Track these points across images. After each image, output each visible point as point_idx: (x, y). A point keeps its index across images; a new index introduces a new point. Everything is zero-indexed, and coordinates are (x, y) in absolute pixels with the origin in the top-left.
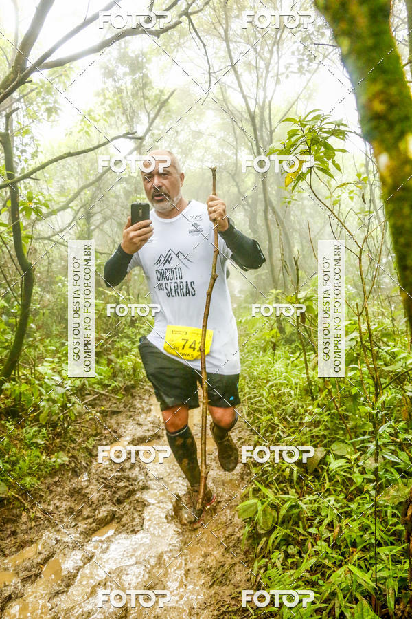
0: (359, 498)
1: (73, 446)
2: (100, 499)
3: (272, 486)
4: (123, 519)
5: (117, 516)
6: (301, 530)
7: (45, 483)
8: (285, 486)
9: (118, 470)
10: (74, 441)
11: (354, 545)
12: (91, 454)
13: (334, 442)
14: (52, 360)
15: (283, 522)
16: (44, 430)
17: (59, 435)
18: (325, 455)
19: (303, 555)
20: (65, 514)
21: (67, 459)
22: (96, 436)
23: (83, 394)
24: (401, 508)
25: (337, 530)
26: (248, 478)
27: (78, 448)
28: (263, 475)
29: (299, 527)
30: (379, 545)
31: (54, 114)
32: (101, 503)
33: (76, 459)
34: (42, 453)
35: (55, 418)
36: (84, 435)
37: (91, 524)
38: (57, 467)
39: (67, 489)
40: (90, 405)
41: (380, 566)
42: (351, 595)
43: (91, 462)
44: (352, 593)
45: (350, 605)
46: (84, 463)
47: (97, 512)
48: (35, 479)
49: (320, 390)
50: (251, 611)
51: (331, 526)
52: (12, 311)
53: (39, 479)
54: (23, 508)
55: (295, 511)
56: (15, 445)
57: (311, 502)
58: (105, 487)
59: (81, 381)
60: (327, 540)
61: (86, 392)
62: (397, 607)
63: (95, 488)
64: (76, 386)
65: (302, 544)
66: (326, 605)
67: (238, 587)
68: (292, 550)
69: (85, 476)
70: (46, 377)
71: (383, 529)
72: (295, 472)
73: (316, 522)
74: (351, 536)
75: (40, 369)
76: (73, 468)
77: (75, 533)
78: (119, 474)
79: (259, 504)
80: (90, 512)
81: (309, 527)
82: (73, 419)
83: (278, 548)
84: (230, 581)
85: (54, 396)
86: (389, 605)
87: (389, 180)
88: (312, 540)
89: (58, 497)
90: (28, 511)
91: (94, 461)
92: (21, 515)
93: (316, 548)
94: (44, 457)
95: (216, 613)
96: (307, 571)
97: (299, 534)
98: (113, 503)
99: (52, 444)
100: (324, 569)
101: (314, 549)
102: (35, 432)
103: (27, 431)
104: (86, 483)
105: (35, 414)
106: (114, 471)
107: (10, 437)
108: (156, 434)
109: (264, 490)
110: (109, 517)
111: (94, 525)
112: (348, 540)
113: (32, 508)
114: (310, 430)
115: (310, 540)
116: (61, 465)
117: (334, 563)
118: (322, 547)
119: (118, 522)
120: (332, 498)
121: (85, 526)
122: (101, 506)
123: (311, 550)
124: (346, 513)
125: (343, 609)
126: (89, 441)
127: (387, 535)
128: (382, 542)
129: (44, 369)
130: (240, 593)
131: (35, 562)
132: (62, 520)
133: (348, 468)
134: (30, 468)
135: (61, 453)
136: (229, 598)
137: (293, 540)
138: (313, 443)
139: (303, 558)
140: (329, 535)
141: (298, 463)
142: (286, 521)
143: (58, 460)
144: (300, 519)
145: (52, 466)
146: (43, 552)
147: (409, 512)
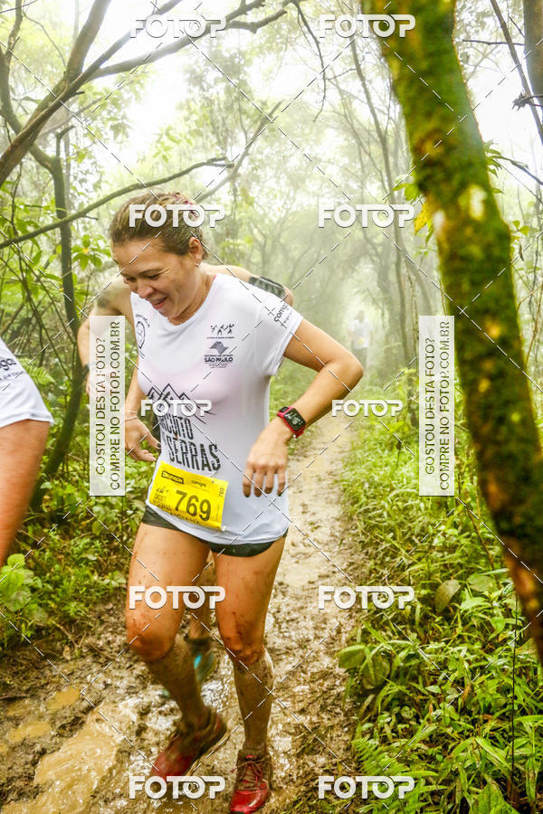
0: (500, 648)
3: (387, 628)
6: (420, 687)
7: (95, 611)
8: (404, 629)
11: (488, 710)
13: (473, 573)
15: (397, 676)
16: (97, 543)
17: (116, 550)
18: (460, 590)
19: (421, 721)
20: (119, 652)
25: (468, 689)
26: (358, 615)
28: (376, 613)
30: (524, 713)
31: (121, 135)
34: (93, 572)
35: (112, 528)
38: (112, 591)
41: (521, 741)
42: (478, 776)
44: (479, 773)
45: (475, 789)
48: (82, 605)
49: (457, 504)
51: (459, 683)
52: (61, 388)
53: (87, 605)
54: (65, 641)
55: (414, 662)
56: (59, 561)
57: (436, 651)
60: (454, 704)
62: (539, 796)
64: (142, 487)
65: (421, 707)
66: (446, 787)
67: (335, 756)
68: (408, 713)
71: (530, 692)
72: (418, 611)
73: (441, 678)
74: (484, 698)
77: (129, 676)
79: (367, 650)
81: (432, 684)
83: (388, 709)
84: (324, 748)
86: (528, 794)
87: (446, 246)
88: (433, 702)
89: (111, 629)
90: (72, 645)
92: (63, 649)
93: (438, 712)
94: (95, 577)
95: (303, 788)
96: (424, 741)
97: (419, 692)
99: (106, 561)
100: (446, 740)
101: (434, 713)
102: (86, 544)
103: (75, 543)
105: (88, 521)
107: (52, 550)
109: (376, 633)
112: (481, 704)
113: (76, 642)
114: (443, 557)
116: (117, 588)
117: (462, 733)
118: (447, 710)
120: (464, 648)
124: (482, 667)
125: (466, 794)
127: (535, 700)
128: (527, 710)
130: (336, 765)
131: (77, 710)
132: (114, 660)
133: (490, 609)
134: (77, 591)
135: (117, 573)
136: (321, 771)
137: (409, 700)
138: (444, 575)
139: (420, 724)
140: (456, 696)
141: (423, 600)
142: (401, 673)
143: (113, 582)
144: (420, 672)
145: (105, 589)
146: (88, 697)
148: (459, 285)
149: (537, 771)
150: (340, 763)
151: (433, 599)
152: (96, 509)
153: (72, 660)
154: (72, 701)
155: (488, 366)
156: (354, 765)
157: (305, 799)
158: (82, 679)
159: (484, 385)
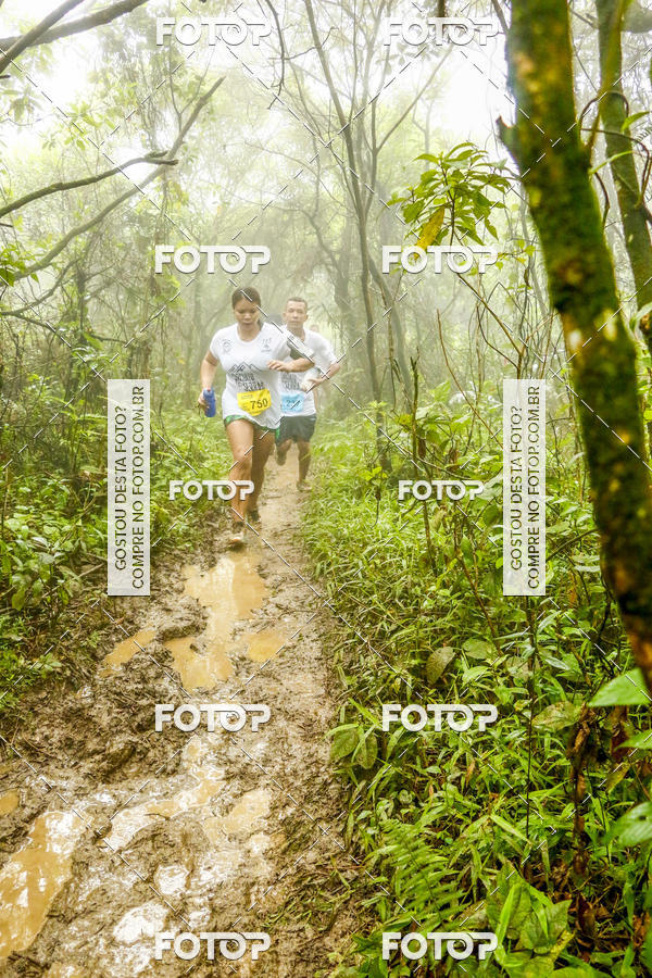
0: (503, 721)
1: (66, 644)
2: (113, 724)
3: (375, 704)
4: (149, 754)
5: (138, 750)
6: (418, 768)
7: (27, 702)
9: (136, 680)
10: (67, 637)
11: (496, 788)
12: (94, 657)
13: (467, 638)
14: (26, 508)
15: (391, 758)
16: (20, 620)
17: (44, 627)
18: (454, 659)
19: (422, 804)
20: (60, 748)
21: (60, 665)
22: (101, 628)
23: (79, 563)
24: (567, 735)
25: (471, 768)
26: (338, 691)
27: (74, 647)
28: (360, 688)
29: (415, 763)
30: (531, 788)
31: (26, 113)
32: (114, 730)
33: (73, 664)
34: (18, 655)
35: (35, 600)
36: (83, 627)
37: (99, 762)
38: (44, 677)
39: (60, 710)
40: (90, 580)
42: (491, 858)
43: (95, 669)
44: (492, 854)
45: (490, 870)
46: (84, 671)
47: (108, 745)
48: (11, 696)
49: (447, 560)
50: (346, 883)
51: (462, 761)
53: (16, 695)
55: (410, 741)
58: (120, 706)
59: (74, 542)
60: (456, 782)
61: (82, 560)
62: (555, 870)
63: (105, 708)
64: (67, 550)
65: (420, 788)
66: (456, 872)
67: (328, 850)
68: (406, 797)
69: (87, 691)
70: (20, 536)
71: (538, 765)
72: (409, 684)
73: (440, 757)
74: (491, 776)
75: (9, 523)
76: (68, 678)
77: (76, 776)
78: (140, 686)
79: (361, 729)
80: (98, 744)
81: (431, 764)
82: (66, 602)
83: (383, 795)
84: (314, 842)
85: (33, 565)
86: (544, 870)
89: (46, 722)
90: (2, 744)
91: (99, 666)
93: (441, 794)
94: (22, 662)
95: (294, 887)
96: (428, 826)
97: (416, 773)
98: (133, 731)
99: (33, 641)
101: (436, 795)
102: (6, 621)
104: (89, 701)
105: (3, 594)
106: (132, 683)
108: (193, 625)
109: (363, 711)
110: (126, 752)
111: (104, 763)
112: (487, 784)
114: (431, 621)
115: (433, 782)
116: (50, 674)
117: (467, 815)
118: (450, 791)
121: (91, 765)
122: (113, 735)
123: (433, 796)
124: (483, 742)
125: (481, 876)
126: (92, 636)
127: (543, 774)
128: (536, 785)
129: (15, 523)
130: (329, 859)
131: (18, 819)
132: (55, 758)
133: (489, 677)
134: (3, 679)
135: (49, 655)
136: (313, 866)
137: (406, 782)
138: (435, 642)
139: (420, 807)
140: (458, 774)
141: (413, 671)
142: (397, 754)
143: (46, 666)
144: (417, 752)
145: (36, 675)
146: (29, 803)
147: (579, 741)
148: (594, 397)
150: (334, 856)
151: (424, 669)
152: (15, 578)
154: (10, 809)
155: (619, 469)
157: (298, 899)
158: (20, 783)
159: (615, 486)
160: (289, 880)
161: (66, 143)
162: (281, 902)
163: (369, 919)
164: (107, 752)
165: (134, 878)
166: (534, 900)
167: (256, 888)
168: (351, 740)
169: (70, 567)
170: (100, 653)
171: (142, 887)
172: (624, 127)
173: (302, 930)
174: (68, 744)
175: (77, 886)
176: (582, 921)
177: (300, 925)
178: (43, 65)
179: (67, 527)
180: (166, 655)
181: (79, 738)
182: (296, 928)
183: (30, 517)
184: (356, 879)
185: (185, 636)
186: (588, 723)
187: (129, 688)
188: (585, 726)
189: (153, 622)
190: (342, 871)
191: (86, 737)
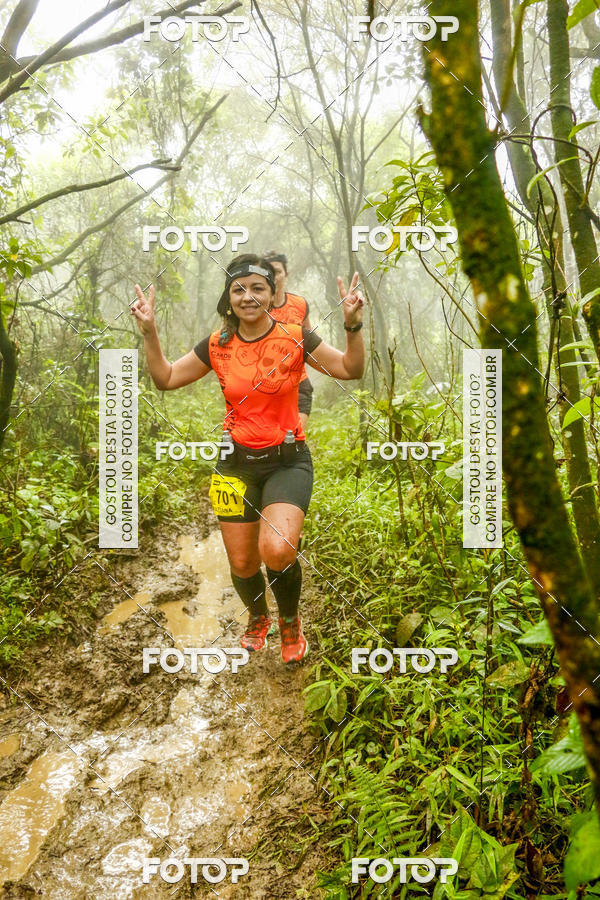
0: (465, 681)
1: (68, 603)
2: (110, 676)
3: (348, 664)
4: (141, 705)
5: (131, 701)
6: (385, 722)
7: (31, 655)
9: (132, 638)
10: (70, 597)
11: (456, 742)
12: (94, 616)
13: (435, 606)
14: (37, 480)
15: (361, 712)
16: (28, 581)
17: (49, 588)
18: (422, 624)
19: (388, 756)
20: (59, 698)
21: (62, 622)
22: (101, 590)
23: (83, 531)
24: (518, 692)
25: (434, 722)
26: (315, 653)
27: (76, 606)
28: (335, 649)
29: (382, 718)
30: (489, 743)
31: (48, 124)
32: (110, 682)
33: (74, 622)
35: (43, 564)
36: (85, 589)
37: (95, 711)
38: (48, 632)
39: (61, 663)
40: (93, 547)
41: (488, 769)
42: (448, 804)
43: (95, 628)
44: (448, 801)
45: (446, 816)
46: (84, 628)
47: (103, 695)
48: (16, 648)
49: (418, 534)
50: (315, 826)
51: (425, 717)
53: (21, 648)
55: (379, 697)
57: (400, 686)
58: (116, 661)
59: (79, 512)
60: (420, 735)
61: (87, 528)
62: (506, 818)
63: (102, 662)
64: (74, 519)
65: (386, 741)
66: (415, 817)
67: (299, 796)
68: (372, 748)
69: (87, 644)
70: (31, 505)
71: (495, 722)
72: (380, 645)
73: (406, 712)
75: (21, 493)
76: (69, 634)
77: (73, 723)
78: (135, 643)
79: (333, 686)
80: (94, 695)
81: (397, 718)
83: (352, 746)
84: (288, 788)
85: (42, 533)
87: (486, 321)
88: (399, 736)
89: (48, 674)
90: (7, 692)
93: (405, 746)
94: (28, 619)
95: (267, 829)
96: (391, 776)
97: (383, 727)
98: (126, 684)
99: (39, 600)
100: (414, 773)
101: (401, 747)
102: (15, 582)
103: (3, 582)
104: (88, 655)
105: (14, 557)
106: (127, 640)
108: (186, 590)
109: (335, 669)
110: (120, 702)
111: (99, 713)
112: (448, 737)
113: (12, 688)
114: (403, 590)
115: (398, 735)
116: (53, 630)
117: (429, 765)
118: (414, 743)
119: (133, 710)
121: (87, 714)
122: (109, 687)
123: (398, 748)
124: (446, 701)
125: (437, 821)
126: (93, 597)
127: (500, 730)
128: (493, 740)
129: (27, 493)
130: (300, 804)
131: (18, 761)
132: (55, 706)
133: (452, 641)
134: (10, 633)
135: (53, 613)
136: (286, 810)
137: (374, 735)
138: (406, 608)
139: (386, 759)
140: (422, 728)
141: (385, 634)
142: (366, 710)
143: (49, 623)
144: (384, 708)
145: (40, 631)
146: (29, 747)
147: (528, 697)
149: (504, 794)
150: (306, 801)
151: (394, 633)
152: (24, 543)
153: (7, 708)
155: (520, 415)
156: (319, 803)
157: (271, 839)
158: (22, 728)
160: (263, 822)
161: (84, 151)
162: (254, 842)
163: (335, 859)
164: (102, 703)
165: (121, 816)
166: (484, 843)
167: (233, 829)
168: (324, 695)
169: (76, 535)
170: (100, 613)
171: (129, 825)
172: (571, 135)
173: (273, 868)
174: (67, 693)
175: (69, 823)
176: (531, 865)
177: (272, 863)
178: (65, 82)
179: (75, 498)
180: (160, 616)
181: (77, 689)
182: (267, 866)
183: (41, 489)
184: (324, 822)
185: (177, 600)
186: (537, 681)
187: (125, 645)
188: (534, 683)
189: (150, 586)
190: (312, 815)
191: (83, 688)
